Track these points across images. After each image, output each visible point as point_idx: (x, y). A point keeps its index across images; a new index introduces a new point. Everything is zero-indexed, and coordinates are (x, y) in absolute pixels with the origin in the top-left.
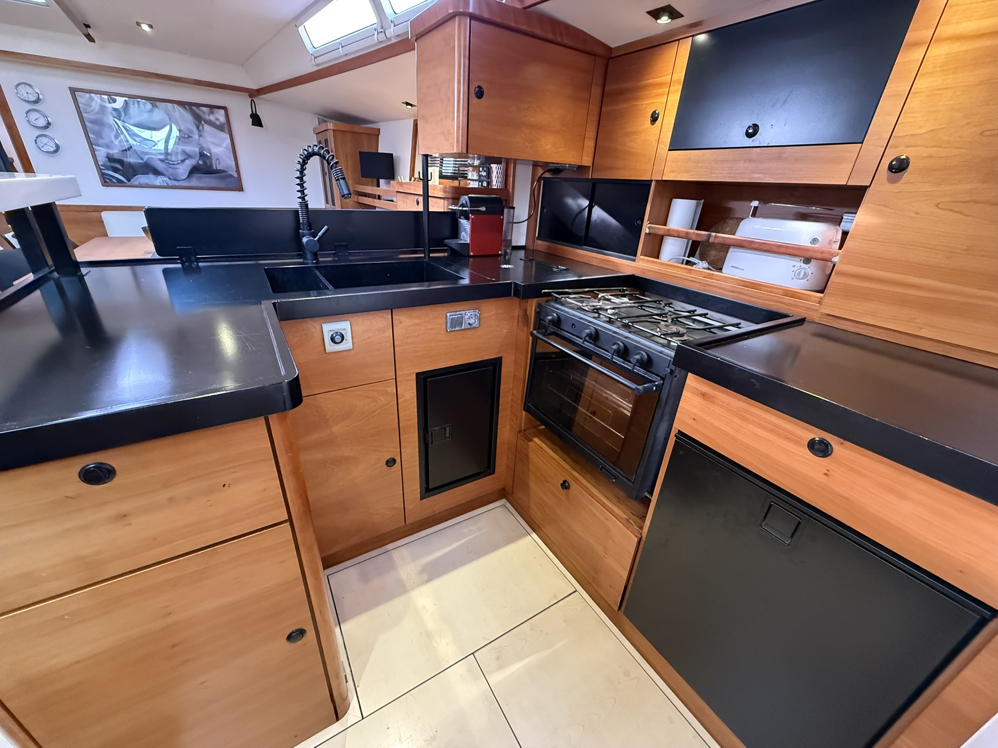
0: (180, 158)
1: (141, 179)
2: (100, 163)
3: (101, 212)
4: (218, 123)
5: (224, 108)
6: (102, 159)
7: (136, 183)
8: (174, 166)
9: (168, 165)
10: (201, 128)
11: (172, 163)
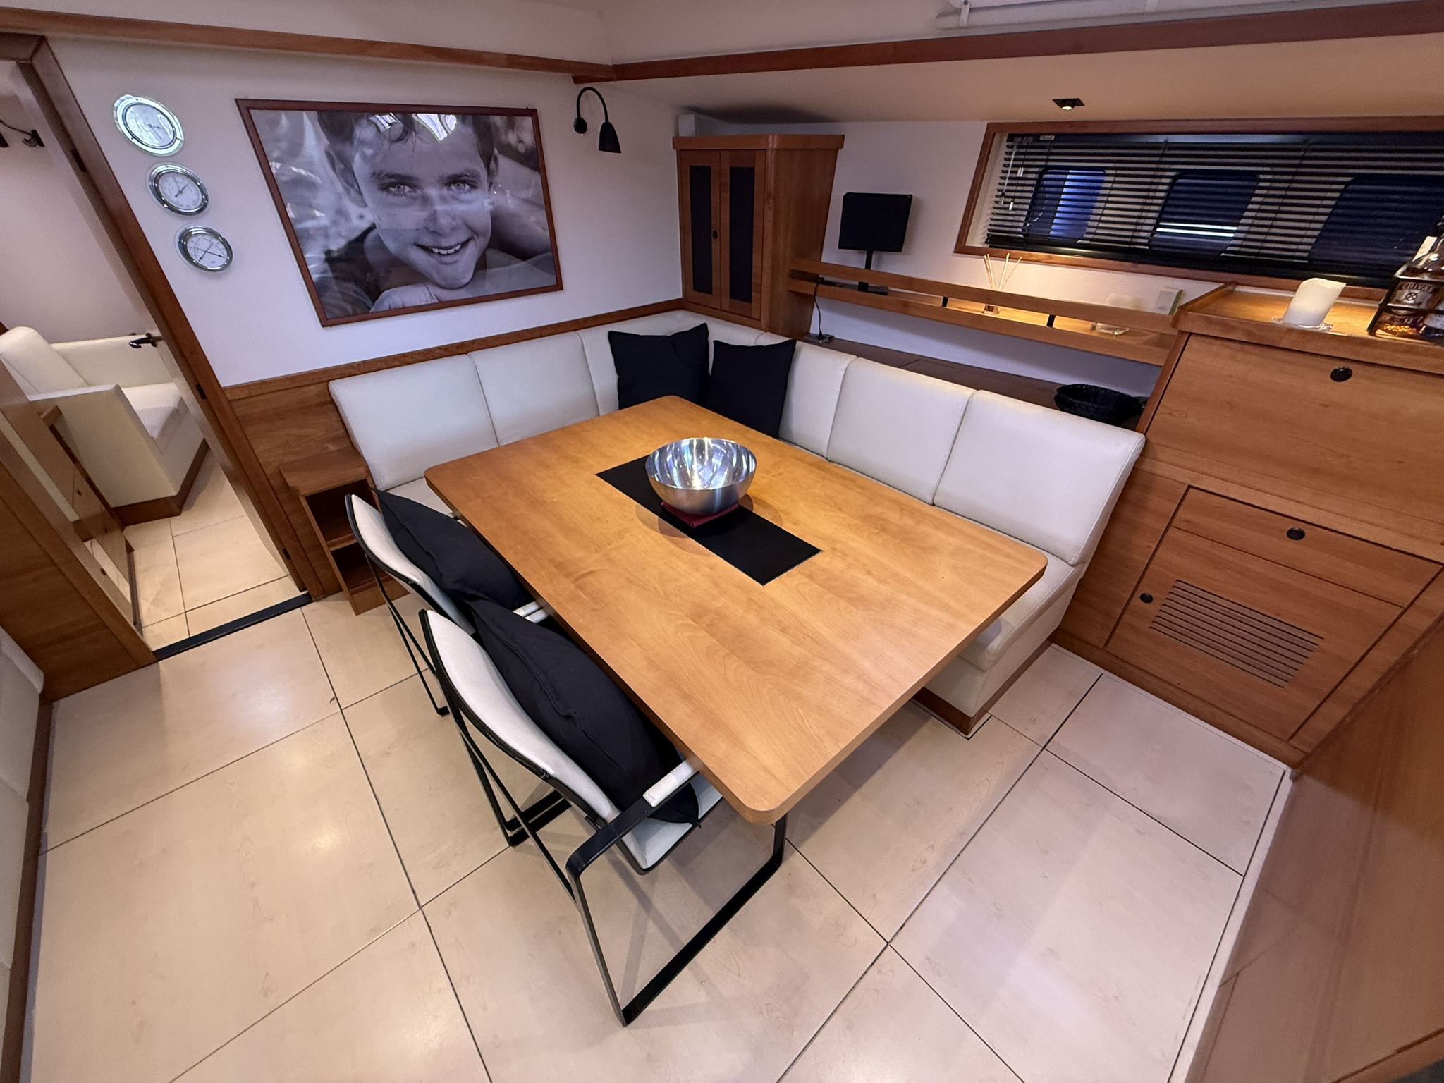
0: (462, 237)
1: (396, 296)
2: (315, 277)
3: (328, 381)
4: (521, 149)
5: (532, 113)
6: (316, 266)
7: (385, 307)
8: (448, 259)
9: (437, 257)
10: (492, 165)
11: (445, 252)
